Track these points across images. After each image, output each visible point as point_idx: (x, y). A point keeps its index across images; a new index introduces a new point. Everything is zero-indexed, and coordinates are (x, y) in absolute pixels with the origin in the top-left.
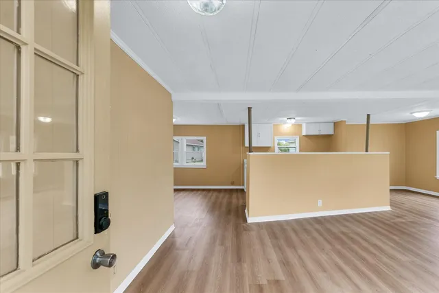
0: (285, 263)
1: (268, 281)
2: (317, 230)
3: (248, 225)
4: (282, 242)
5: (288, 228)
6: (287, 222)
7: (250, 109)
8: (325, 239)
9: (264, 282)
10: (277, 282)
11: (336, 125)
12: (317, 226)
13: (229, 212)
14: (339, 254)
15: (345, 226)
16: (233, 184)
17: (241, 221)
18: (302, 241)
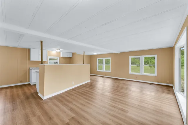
0: (72, 110)
1: (69, 120)
2: (75, 93)
3: (45, 101)
4: (65, 102)
5: (64, 96)
6: (63, 93)
7: (41, 42)
8: (79, 95)
9: (68, 121)
10: (73, 118)
11: (73, 54)
12: (75, 92)
13: (27, 98)
14: (86, 98)
15: (82, 89)
16: (21, 82)
17: (39, 100)
18: (72, 99)
